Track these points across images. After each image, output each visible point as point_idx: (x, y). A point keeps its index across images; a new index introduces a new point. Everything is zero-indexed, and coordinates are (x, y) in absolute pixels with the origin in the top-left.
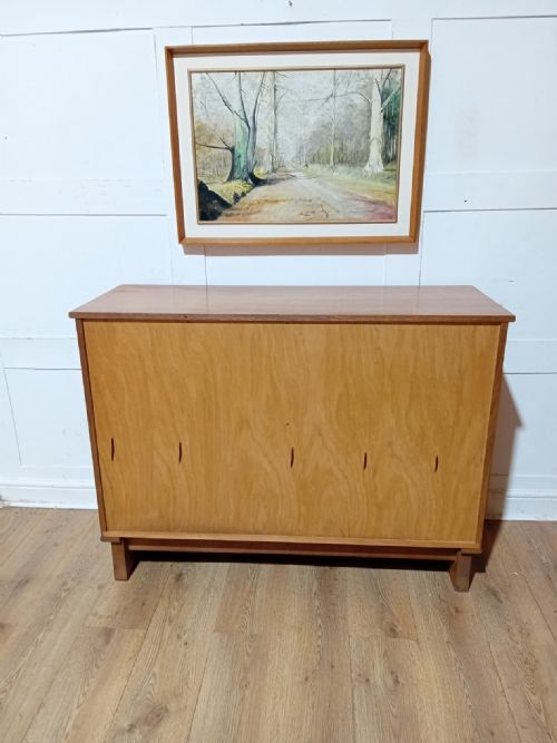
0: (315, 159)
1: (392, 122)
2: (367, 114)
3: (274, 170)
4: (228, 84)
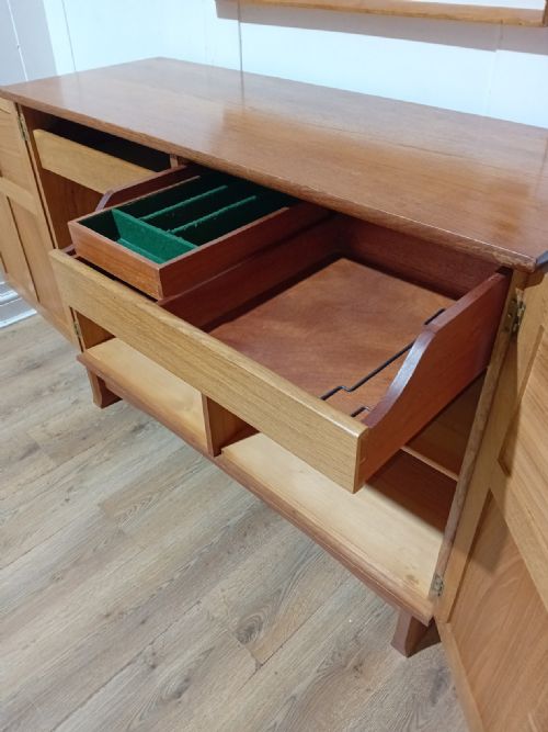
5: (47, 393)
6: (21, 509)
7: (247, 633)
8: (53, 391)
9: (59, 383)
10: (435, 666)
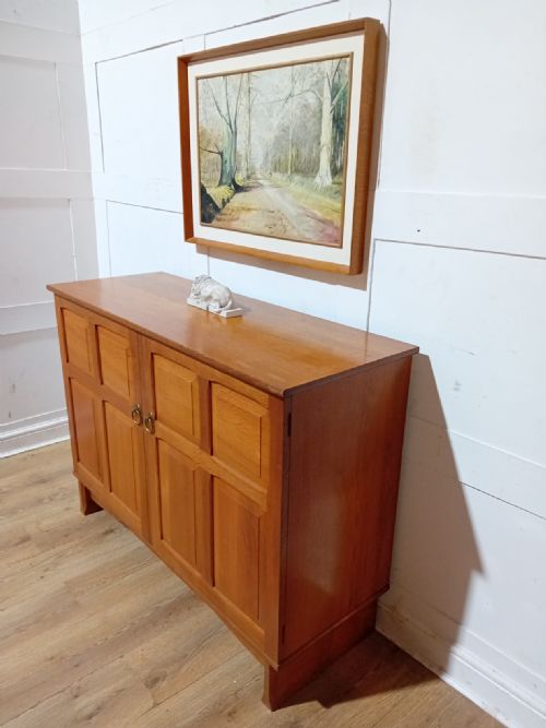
0: (278, 167)
1: (340, 122)
2: (318, 115)
3: (248, 177)
4: (219, 89)
5: (47, 501)
6: (7, 580)
7: (152, 682)
8: (51, 500)
9: (57, 494)
10: (292, 719)
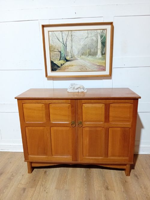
0: (83, 54)
1: (104, 44)
2: (97, 42)
3: (72, 57)
4: (59, 34)
9: (13, 174)
